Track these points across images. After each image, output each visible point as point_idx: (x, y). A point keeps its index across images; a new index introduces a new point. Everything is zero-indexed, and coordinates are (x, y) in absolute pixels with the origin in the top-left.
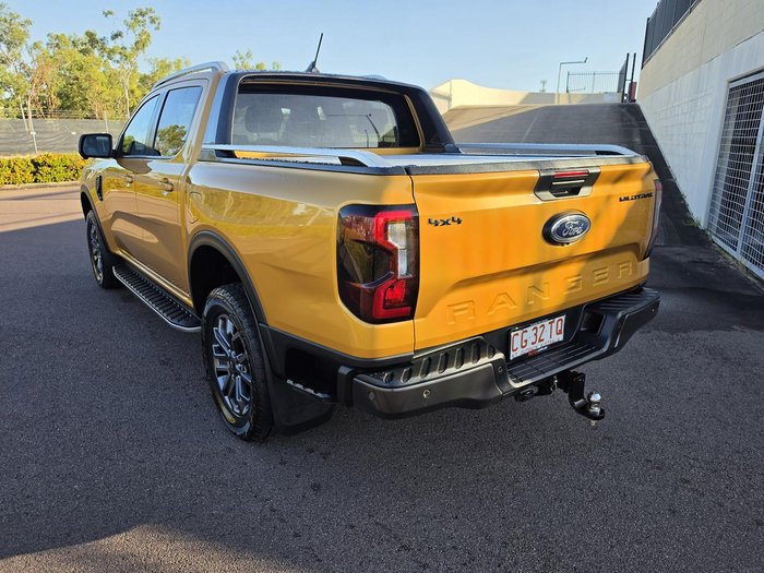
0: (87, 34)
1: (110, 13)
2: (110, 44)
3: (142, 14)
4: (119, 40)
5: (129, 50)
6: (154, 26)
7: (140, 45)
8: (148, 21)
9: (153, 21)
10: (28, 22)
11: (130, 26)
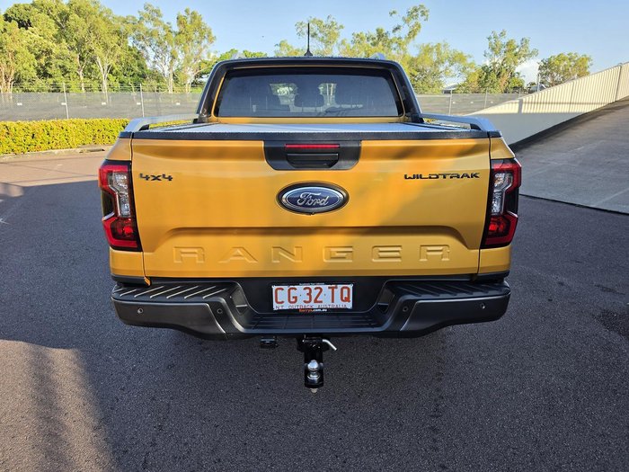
0: (377, 30)
1: (394, 12)
2: (391, 36)
3: (416, 10)
4: (397, 32)
5: (403, 40)
6: (424, 17)
7: (412, 34)
8: (420, 14)
9: (423, 14)
10: (342, 27)
11: (406, 21)
